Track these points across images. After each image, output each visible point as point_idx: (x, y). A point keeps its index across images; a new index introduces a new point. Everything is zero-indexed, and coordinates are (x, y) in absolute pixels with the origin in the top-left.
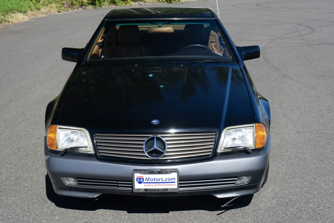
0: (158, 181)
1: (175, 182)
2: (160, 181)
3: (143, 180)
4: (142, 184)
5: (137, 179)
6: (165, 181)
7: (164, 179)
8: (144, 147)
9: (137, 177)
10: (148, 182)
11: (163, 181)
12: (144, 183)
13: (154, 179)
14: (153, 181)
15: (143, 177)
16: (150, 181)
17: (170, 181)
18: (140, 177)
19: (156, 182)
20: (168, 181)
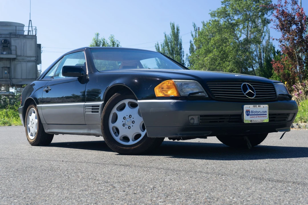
0: (258, 114)
1: (266, 114)
2: (259, 114)
3: (250, 113)
4: (249, 116)
5: (246, 112)
6: (262, 114)
7: (261, 112)
8: (242, 90)
9: (246, 110)
10: (252, 114)
11: (261, 114)
12: (250, 115)
13: (256, 111)
14: (255, 114)
15: (249, 110)
16: (254, 114)
17: (264, 114)
18: (248, 110)
19: (257, 114)
20: (263, 114)
